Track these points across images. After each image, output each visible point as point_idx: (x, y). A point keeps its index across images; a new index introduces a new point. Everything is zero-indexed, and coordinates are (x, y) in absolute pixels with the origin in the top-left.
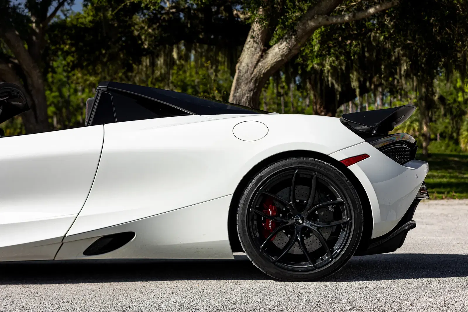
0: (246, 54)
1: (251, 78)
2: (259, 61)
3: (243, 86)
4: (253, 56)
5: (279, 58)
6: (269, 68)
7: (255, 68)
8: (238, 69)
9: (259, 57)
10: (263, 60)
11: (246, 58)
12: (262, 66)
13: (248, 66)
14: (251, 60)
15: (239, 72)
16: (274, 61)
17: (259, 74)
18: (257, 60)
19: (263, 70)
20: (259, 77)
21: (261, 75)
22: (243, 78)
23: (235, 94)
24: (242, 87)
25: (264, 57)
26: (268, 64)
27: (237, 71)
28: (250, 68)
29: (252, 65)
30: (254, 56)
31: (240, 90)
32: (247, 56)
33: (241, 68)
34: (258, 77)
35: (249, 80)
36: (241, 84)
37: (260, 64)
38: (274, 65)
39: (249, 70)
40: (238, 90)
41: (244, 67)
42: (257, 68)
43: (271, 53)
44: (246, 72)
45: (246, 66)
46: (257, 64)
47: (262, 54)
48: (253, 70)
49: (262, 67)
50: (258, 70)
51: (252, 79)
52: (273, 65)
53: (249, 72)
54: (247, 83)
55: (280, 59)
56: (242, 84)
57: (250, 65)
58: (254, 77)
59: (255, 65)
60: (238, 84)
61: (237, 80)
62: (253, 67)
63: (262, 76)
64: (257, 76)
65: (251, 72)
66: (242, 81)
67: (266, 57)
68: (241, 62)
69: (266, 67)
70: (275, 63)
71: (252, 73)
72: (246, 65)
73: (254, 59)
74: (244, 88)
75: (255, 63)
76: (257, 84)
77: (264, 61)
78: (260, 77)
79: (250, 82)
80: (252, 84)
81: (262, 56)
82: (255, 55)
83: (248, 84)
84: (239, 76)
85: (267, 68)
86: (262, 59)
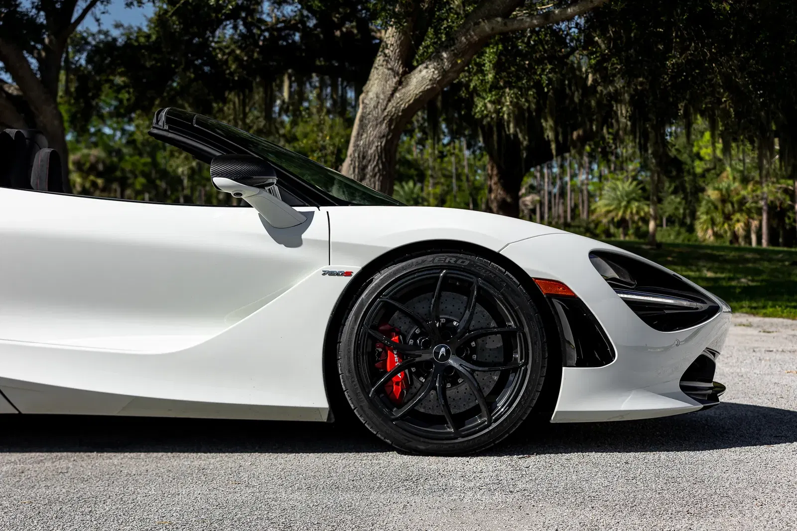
0: (376, 80)
1: (383, 116)
2: (395, 90)
3: (370, 130)
4: (386, 82)
5: (427, 85)
6: (411, 101)
7: (389, 101)
8: (363, 102)
9: (396, 84)
10: (403, 88)
11: (376, 85)
12: (400, 97)
13: (377, 97)
14: (383, 89)
15: (365, 108)
16: (420, 90)
17: (395, 110)
18: (393, 89)
19: (402, 104)
20: (396, 115)
21: (399, 112)
22: (370, 116)
23: (359, 142)
24: (369, 132)
25: (404, 84)
26: (410, 94)
27: (361, 106)
28: (381, 101)
29: (385, 96)
30: (388, 82)
31: (365, 136)
32: (376, 82)
33: (366, 101)
34: (394, 115)
35: (380, 120)
36: (366, 126)
37: (397, 95)
38: (421, 96)
39: (380, 105)
40: (362, 135)
41: (371, 99)
42: (392, 101)
43: (415, 77)
44: (376, 107)
45: (375, 99)
46: (392, 95)
47: (400, 79)
48: (387, 104)
49: (401, 100)
50: (394, 105)
51: (384, 120)
52: (418, 96)
53: (379, 107)
54: (377, 125)
55: (429, 87)
56: (369, 126)
57: (382, 96)
58: (387, 115)
59: (389, 96)
60: (362, 127)
61: (361, 120)
62: (387, 99)
63: (400, 114)
64: (392, 114)
65: (383, 107)
66: (369, 122)
67: (407, 84)
68: (368, 92)
69: (407, 100)
70: (421, 94)
71: (385, 109)
72: (375, 96)
73: (388, 86)
74: (372, 133)
75: (390, 92)
76: (392, 127)
77: (403, 91)
78: (398, 115)
79: (381, 123)
80: (384, 126)
81: (400, 83)
82: (389, 80)
83: (379, 126)
84: (363, 113)
85: (409, 101)
86: (400, 87)
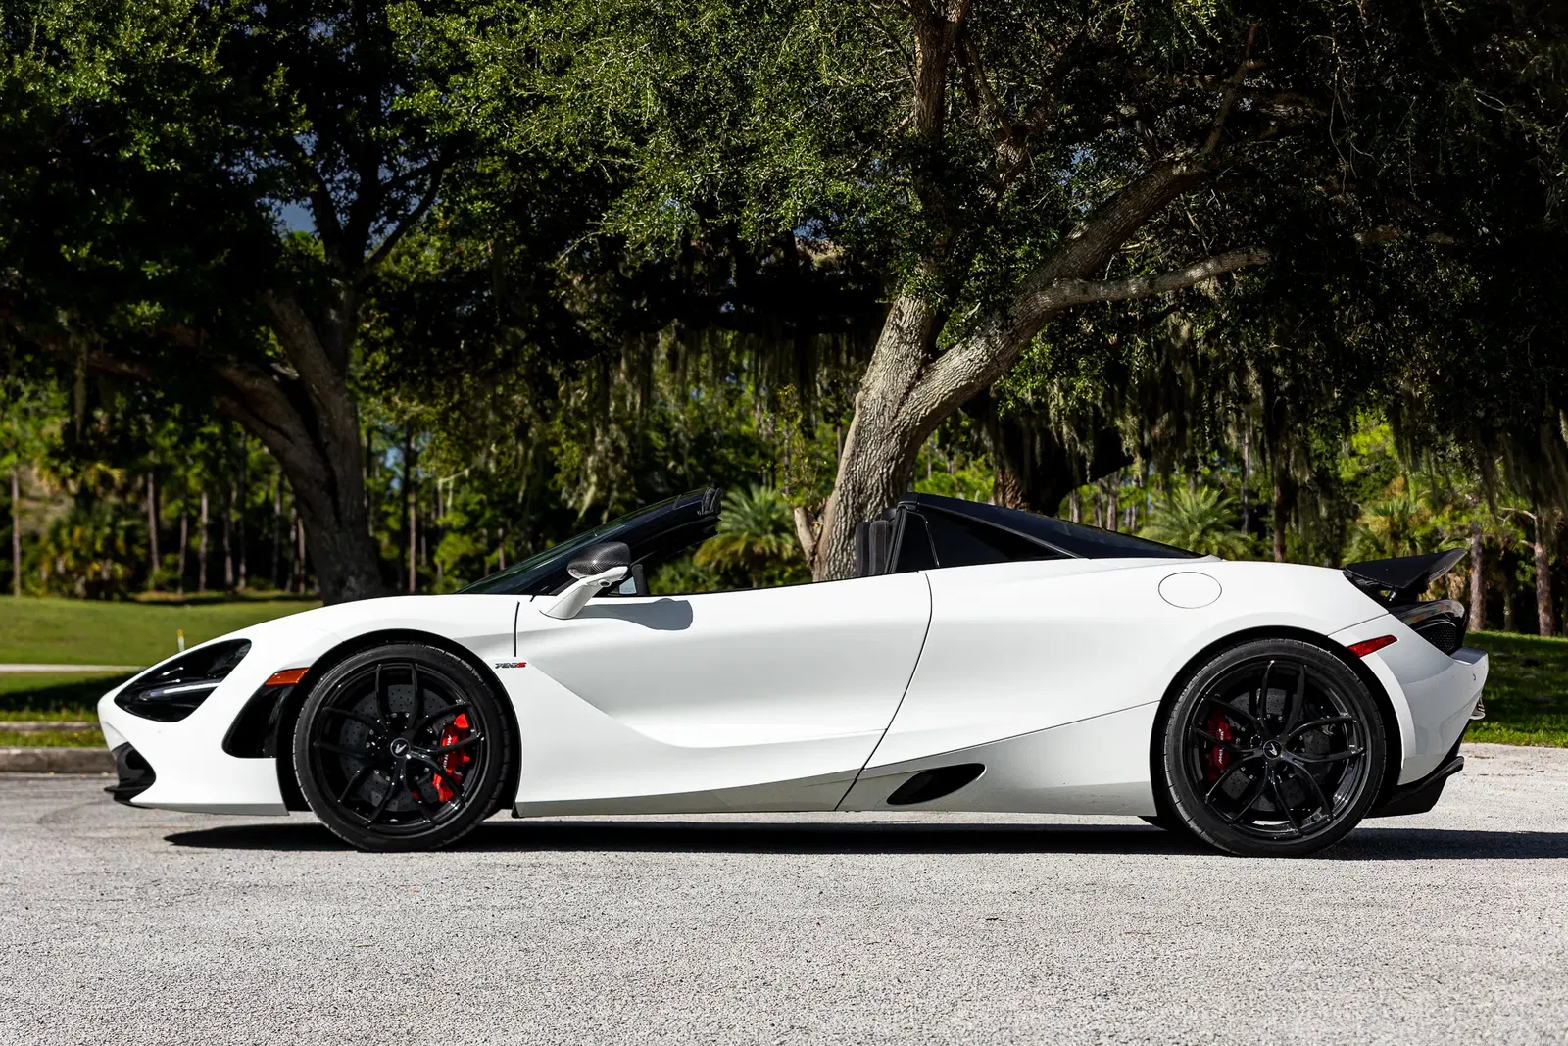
0: (880, 371)
1: (892, 427)
2: (911, 388)
3: (870, 447)
4: (897, 374)
5: (961, 381)
6: (936, 405)
7: (902, 404)
8: (861, 406)
9: (912, 378)
10: (923, 384)
11: (880, 379)
12: (918, 399)
13: (883, 398)
14: (892, 385)
15: (863, 414)
16: (950, 388)
17: (911, 419)
18: (907, 385)
19: (921, 410)
20: (911, 426)
21: (916, 421)
22: (873, 427)
23: (853, 468)
24: (870, 451)
25: (925, 378)
26: (934, 394)
27: (858, 411)
28: (888, 404)
29: (895, 397)
30: (901, 376)
31: (863, 457)
32: (880, 374)
33: (866, 404)
34: (908, 426)
35: (886, 434)
36: (866, 443)
37: (914, 394)
38: (950, 398)
39: (887, 410)
40: (858, 456)
41: (874, 400)
42: (907, 405)
43: (942, 368)
44: (880, 413)
45: (880, 400)
46: (907, 394)
47: (920, 370)
48: (898, 409)
49: (920, 403)
50: (910, 410)
51: (893, 433)
52: (946, 397)
53: (886, 413)
54: (882, 441)
55: (964, 384)
56: (869, 443)
57: (890, 397)
58: (898, 426)
59: (901, 396)
60: (859, 443)
61: (857, 434)
62: (898, 402)
63: (918, 424)
64: (906, 425)
65: (892, 414)
66: (870, 436)
67: (930, 378)
68: (868, 389)
69: (930, 403)
70: (951, 394)
71: (895, 417)
72: (879, 395)
73: (900, 381)
74: (874, 453)
75: (904, 391)
76: (906, 444)
77: (923, 388)
78: (915, 427)
79: (889, 438)
80: (893, 442)
81: (919, 376)
82: (901, 371)
83: (885, 442)
84: (860, 421)
85: (933, 404)
86: (919, 383)
